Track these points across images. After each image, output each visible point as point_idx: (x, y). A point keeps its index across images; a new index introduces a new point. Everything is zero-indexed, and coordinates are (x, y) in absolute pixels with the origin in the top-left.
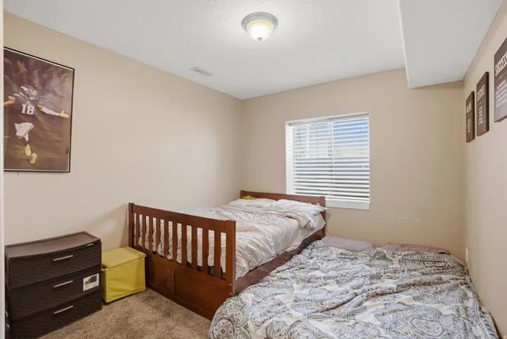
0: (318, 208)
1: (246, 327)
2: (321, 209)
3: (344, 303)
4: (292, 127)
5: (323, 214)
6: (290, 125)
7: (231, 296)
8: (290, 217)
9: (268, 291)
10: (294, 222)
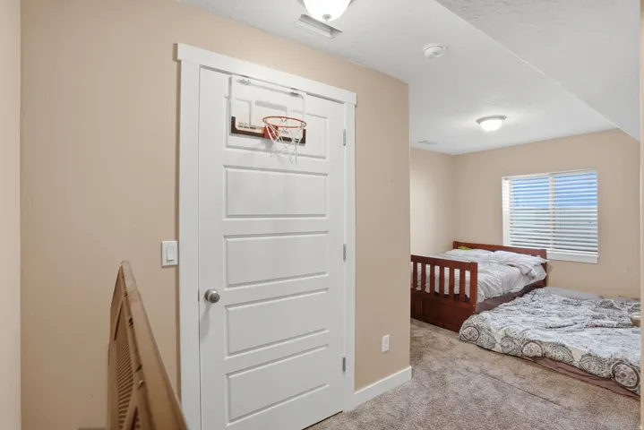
0: (538, 259)
1: (489, 330)
2: (541, 260)
3: (564, 326)
4: (508, 181)
5: (544, 266)
6: (506, 179)
7: (473, 314)
8: (512, 266)
9: (500, 315)
10: (517, 270)
